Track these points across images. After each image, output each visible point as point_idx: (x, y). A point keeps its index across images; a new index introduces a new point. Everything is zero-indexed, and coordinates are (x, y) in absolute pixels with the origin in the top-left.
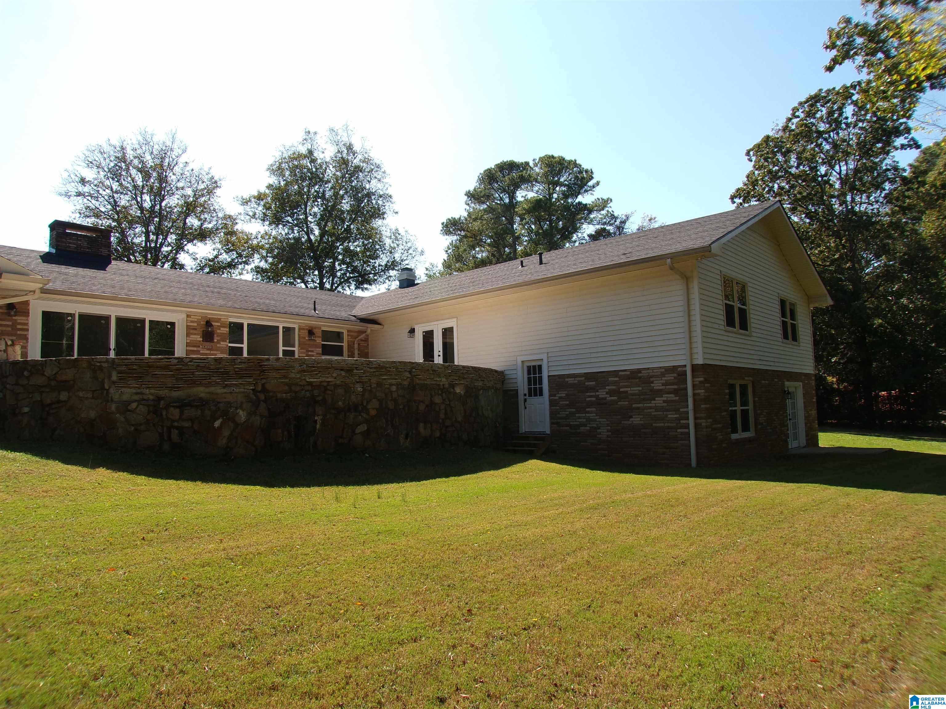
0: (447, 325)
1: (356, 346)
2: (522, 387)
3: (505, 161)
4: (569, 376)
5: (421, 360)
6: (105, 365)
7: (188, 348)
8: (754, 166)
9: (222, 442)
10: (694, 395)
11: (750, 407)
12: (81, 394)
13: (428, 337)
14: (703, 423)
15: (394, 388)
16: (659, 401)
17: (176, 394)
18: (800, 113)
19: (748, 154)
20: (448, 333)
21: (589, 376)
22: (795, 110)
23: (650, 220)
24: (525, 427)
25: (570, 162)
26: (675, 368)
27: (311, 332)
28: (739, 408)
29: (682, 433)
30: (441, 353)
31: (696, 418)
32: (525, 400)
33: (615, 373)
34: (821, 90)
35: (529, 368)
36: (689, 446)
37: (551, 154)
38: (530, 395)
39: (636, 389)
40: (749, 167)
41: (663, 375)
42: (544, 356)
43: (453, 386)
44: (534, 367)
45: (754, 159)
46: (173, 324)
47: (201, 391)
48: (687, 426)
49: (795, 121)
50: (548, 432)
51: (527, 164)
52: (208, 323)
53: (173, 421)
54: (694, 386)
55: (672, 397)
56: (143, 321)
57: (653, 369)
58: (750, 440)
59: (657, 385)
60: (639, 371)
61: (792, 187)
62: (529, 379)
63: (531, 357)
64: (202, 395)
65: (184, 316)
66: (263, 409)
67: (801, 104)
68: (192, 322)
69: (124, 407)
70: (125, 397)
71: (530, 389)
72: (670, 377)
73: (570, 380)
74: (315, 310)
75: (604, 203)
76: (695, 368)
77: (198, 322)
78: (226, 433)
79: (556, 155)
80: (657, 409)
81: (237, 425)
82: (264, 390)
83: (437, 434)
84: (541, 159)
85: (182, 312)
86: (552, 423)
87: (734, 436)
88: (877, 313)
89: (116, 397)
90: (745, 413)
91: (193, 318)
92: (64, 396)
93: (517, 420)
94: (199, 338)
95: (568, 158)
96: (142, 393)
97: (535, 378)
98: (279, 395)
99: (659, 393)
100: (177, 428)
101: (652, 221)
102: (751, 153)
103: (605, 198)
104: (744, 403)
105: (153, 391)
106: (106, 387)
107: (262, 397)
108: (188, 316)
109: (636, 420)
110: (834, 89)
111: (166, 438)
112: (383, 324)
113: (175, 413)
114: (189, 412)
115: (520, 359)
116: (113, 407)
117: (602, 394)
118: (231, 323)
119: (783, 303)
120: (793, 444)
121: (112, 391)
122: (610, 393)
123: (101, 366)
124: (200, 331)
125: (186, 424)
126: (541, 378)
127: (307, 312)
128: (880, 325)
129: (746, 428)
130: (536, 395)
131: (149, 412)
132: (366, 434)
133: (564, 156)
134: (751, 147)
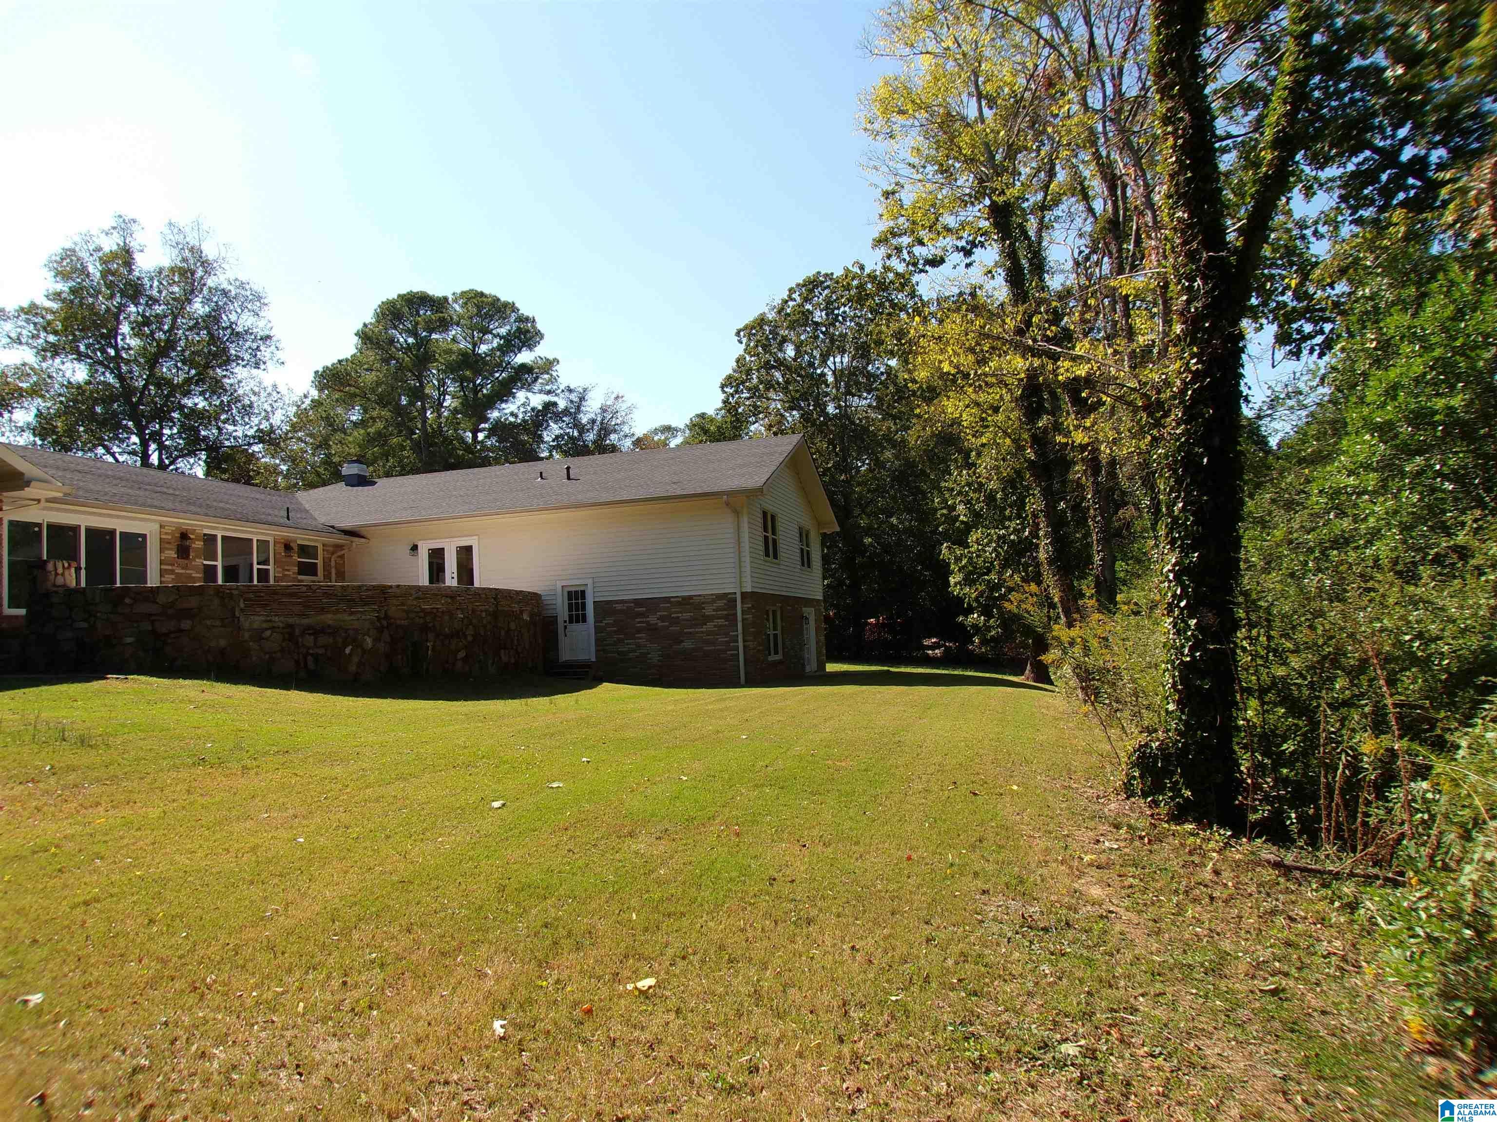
0: (465, 542)
1: (333, 564)
2: (563, 613)
3: (415, 290)
4: (617, 602)
5: (426, 582)
6: (235, 592)
7: (163, 567)
8: (745, 350)
9: (353, 668)
10: (743, 620)
11: (779, 632)
12: (208, 622)
13: (437, 557)
14: (750, 644)
15: (484, 614)
16: (710, 626)
17: (306, 621)
18: (795, 296)
19: (738, 334)
20: (465, 554)
21: (638, 602)
22: (791, 291)
23: (617, 398)
24: (566, 655)
25: (506, 305)
26: (726, 594)
27: (287, 547)
28: (771, 632)
29: (732, 655)
30: (455, 575)
31: (744, 641)
32: (565, 627)
33: (667, 599)
34: (819, 273)
35: (569, 593)
36: (739, 667)
37: (479, 290)
38: (571, 622)
39: (687, 615)
40: (739, 350)
41: (714, 601)
42: (589, 582)
43: (522, 612)
44: (576, 592)
45: (744, 340)
46: (144, 536)
47: (328, 618)
48: (737, 649)
49: (791, 304)
50: (594, 659)
51: (446, 299)
52: (184, 536)
53: (309, 648)
54: (743, 612)
55: (721, 622)
56: (112, 532)
57: (704, 596)
58: (780, 662)
59: (709, 611)
60: (690, 597)
61: (787, 382)
62: (570, 605)
63: (575, 583)
64: (330, 622)
65: (157, 526)
66: (386, 636)
67: (798, 285)
68: (166, 534)
69: (258, 636)
70: (256, 626)
71: (571, 616)
72: (720, 603)
73: (619, 607)
74: (288, 518)
75: (549, 365)
76: (744, 595)
77: (172, 534)
78: (355, 659)
79: (486, 291)
80: (709, 633)
81: (364, 651)
82: (386, 617)
83: (513, 661)
84: (463, 293)
85: (155, 521)
86: (597, 651)
87: (770, 658)
88: (868, 531)
89: (246, 625)
90: (775, 636)
91: (168, 529)
92: (186, 624)
93: (556, 648)
94: (172, 554)
95: (503, 298)
96: (270, 621)
97: (577, 604)
98: (398, 622)
99: (710, 618)
100: (312, 655)
101: (620, 400)
102: (742, 334)
103: (551, 358)
104: (775, 629)
105: (282, 618)
106: (237, 614)
107: (385, 623)
108: (161, 526)
109: (688, 644)
110: (832, 274)
111: (302, 665)
112: (368, 536)
113: (309, 640)
114: (323, 640)
115: (559, 585)
116: (247, 635)
117: (653, 619)
118: (205, 535)
119: (801, 529)
120: (808, 669)
121: (242, 619)
122: (661, 618)
123: (231, 594)
124: (174, 546)
125: (321, 651)
126: (584, 605)
127: (282, 521)
128: (871, 544)
129: (776, 653)
130: (577, 621)
131: (284, 640)
132: (465, 660)
133: (499, 295)
134: (741, 326)
